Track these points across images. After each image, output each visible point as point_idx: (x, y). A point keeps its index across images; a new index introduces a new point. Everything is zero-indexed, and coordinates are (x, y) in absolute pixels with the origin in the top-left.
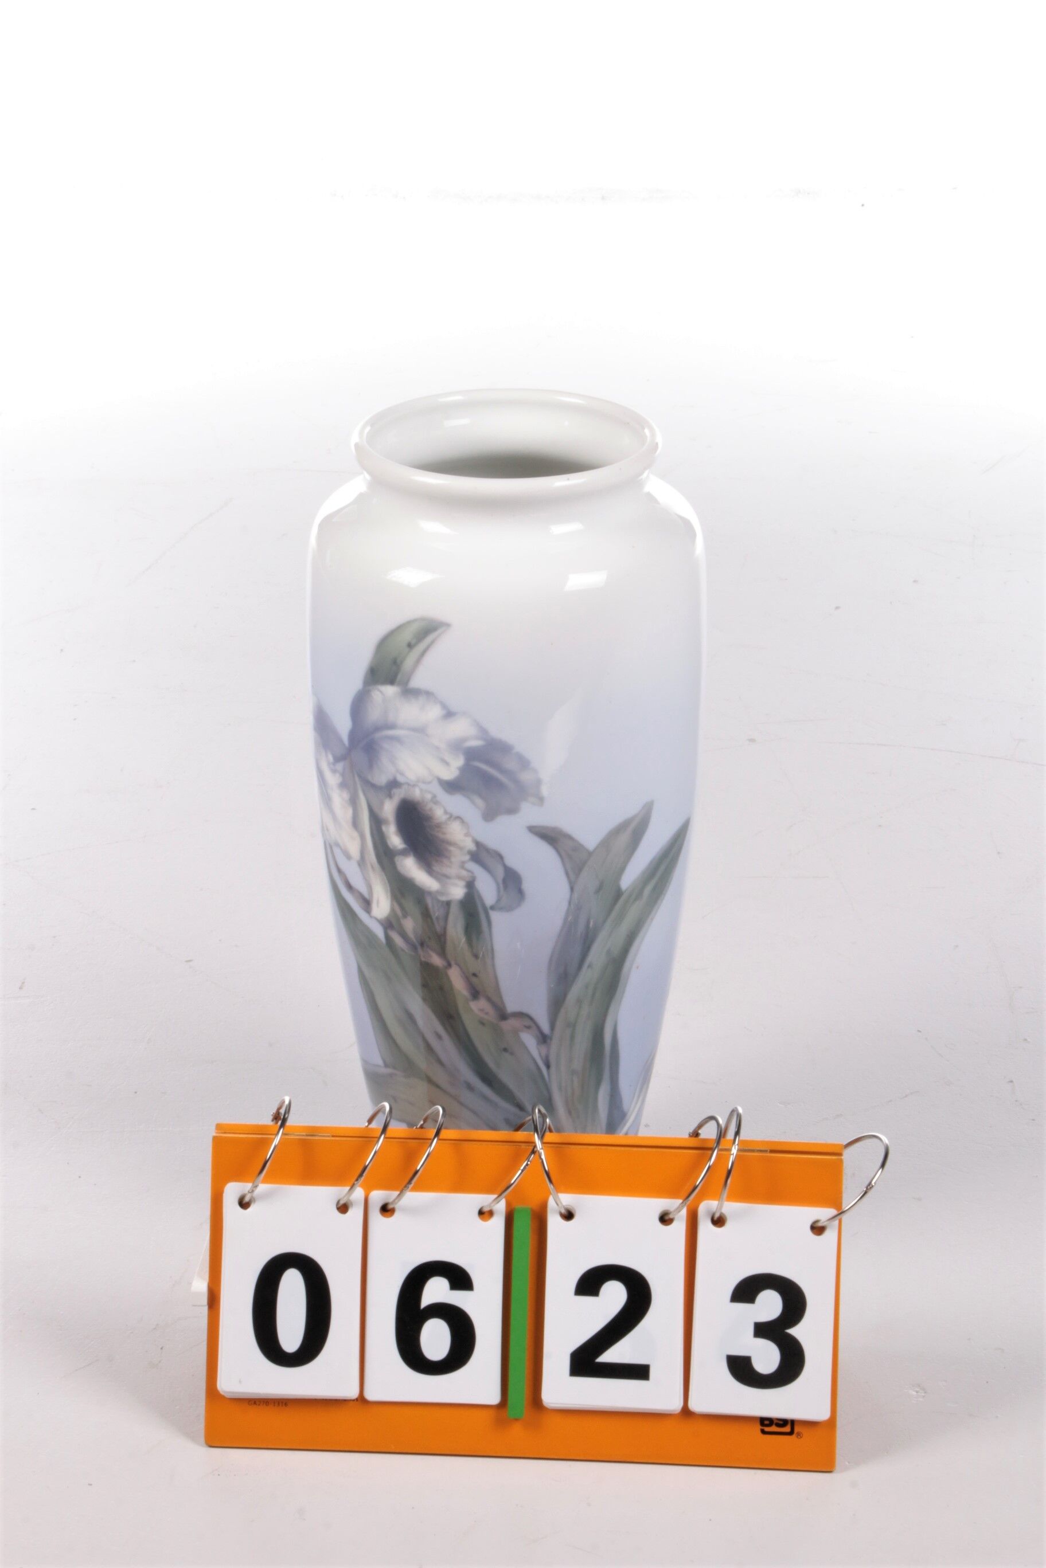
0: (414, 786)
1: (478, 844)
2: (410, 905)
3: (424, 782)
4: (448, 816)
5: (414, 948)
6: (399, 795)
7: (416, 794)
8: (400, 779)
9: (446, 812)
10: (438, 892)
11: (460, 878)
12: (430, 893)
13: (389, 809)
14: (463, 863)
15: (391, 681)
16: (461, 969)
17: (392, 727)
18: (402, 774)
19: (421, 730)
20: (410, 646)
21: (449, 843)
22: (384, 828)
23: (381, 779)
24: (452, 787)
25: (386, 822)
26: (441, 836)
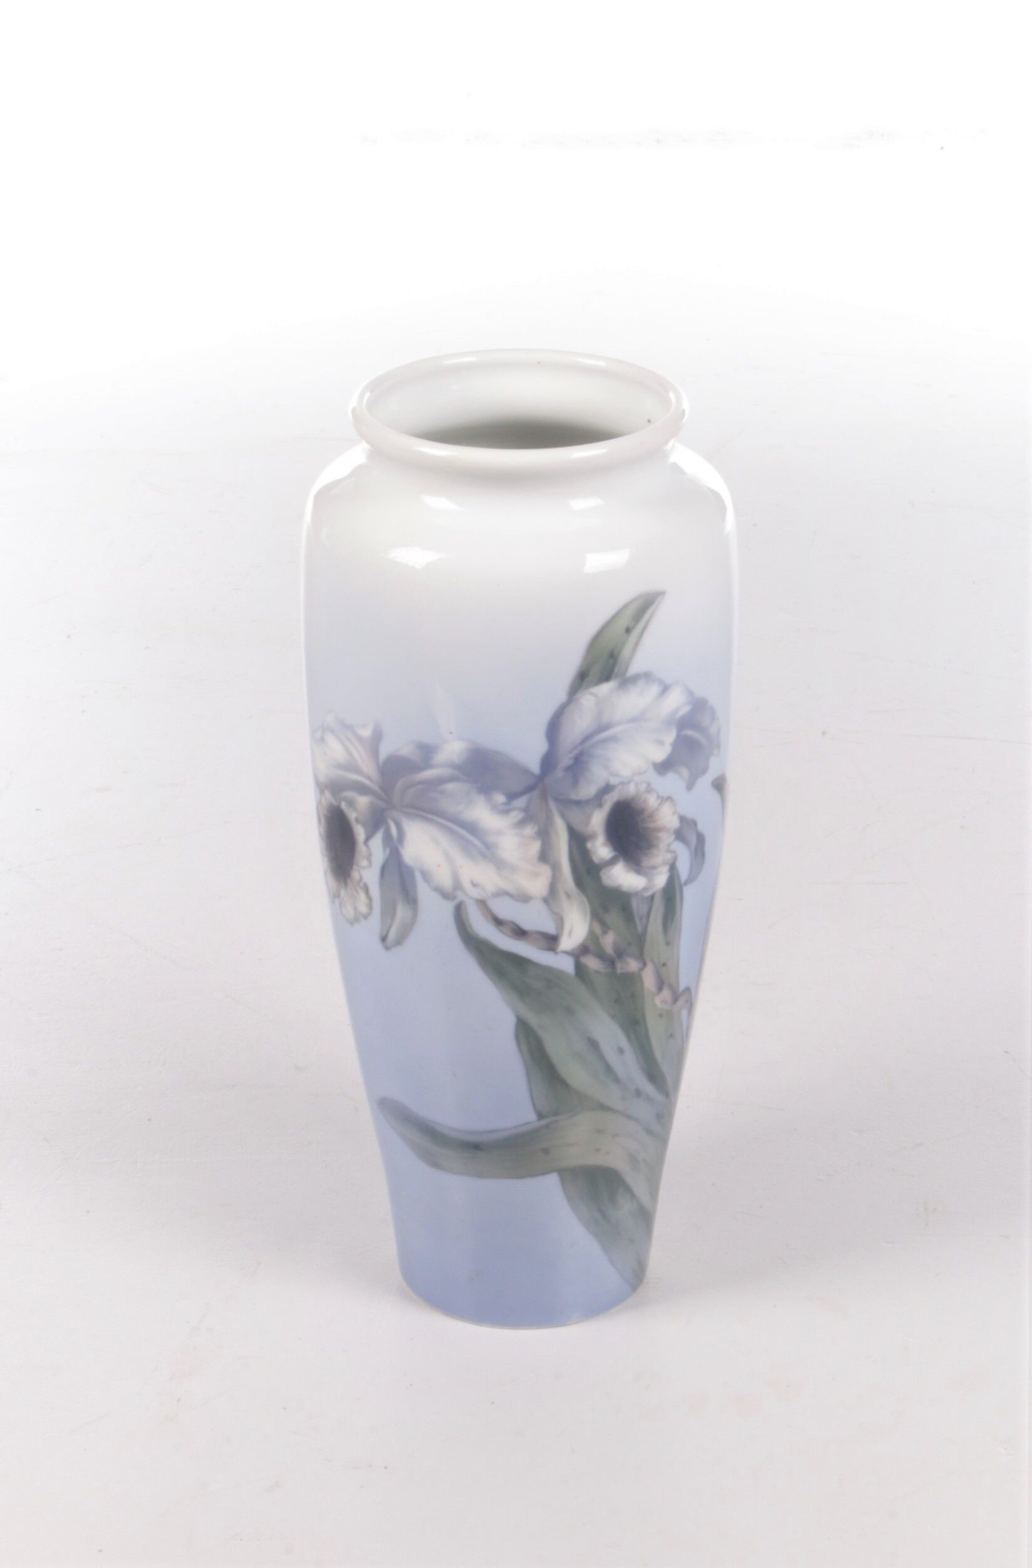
0: (629, 782)
1: (682, 819)
2: (614, 917)
3: (640, 774)
4: (660, 800)
5: (612, 963)
6: (610, 801)
7: (631, 790)
8: (614, 781)
9: (658, 797)
10: (645, 889)
11: (664, 863)
12: (636, 894)
13: (597, 820)
14: (669, 845)
15: (606, 677)
16: (654, 964)
17: (607, 727)
18: (616, 775)
19: (637, 719)
20: (628, 631)
21: (659, 830)
22: (589, 845)
23: (588, 790)
24: (663, 768)
25: (592, 836)
26: (652, 825)
